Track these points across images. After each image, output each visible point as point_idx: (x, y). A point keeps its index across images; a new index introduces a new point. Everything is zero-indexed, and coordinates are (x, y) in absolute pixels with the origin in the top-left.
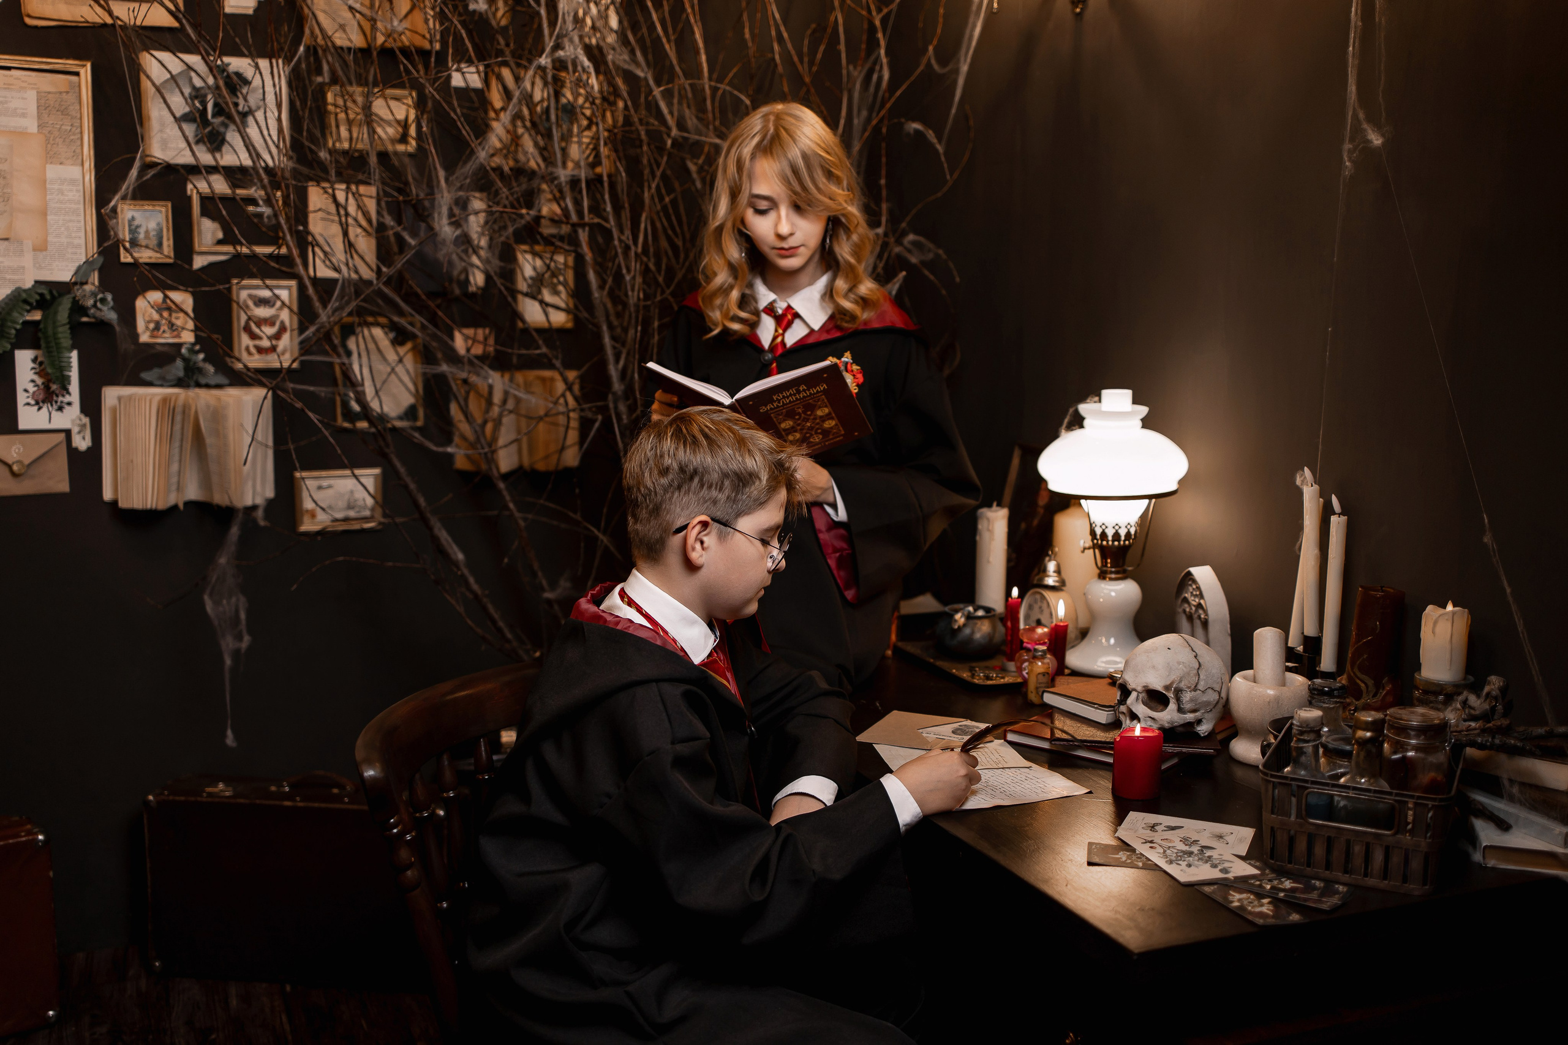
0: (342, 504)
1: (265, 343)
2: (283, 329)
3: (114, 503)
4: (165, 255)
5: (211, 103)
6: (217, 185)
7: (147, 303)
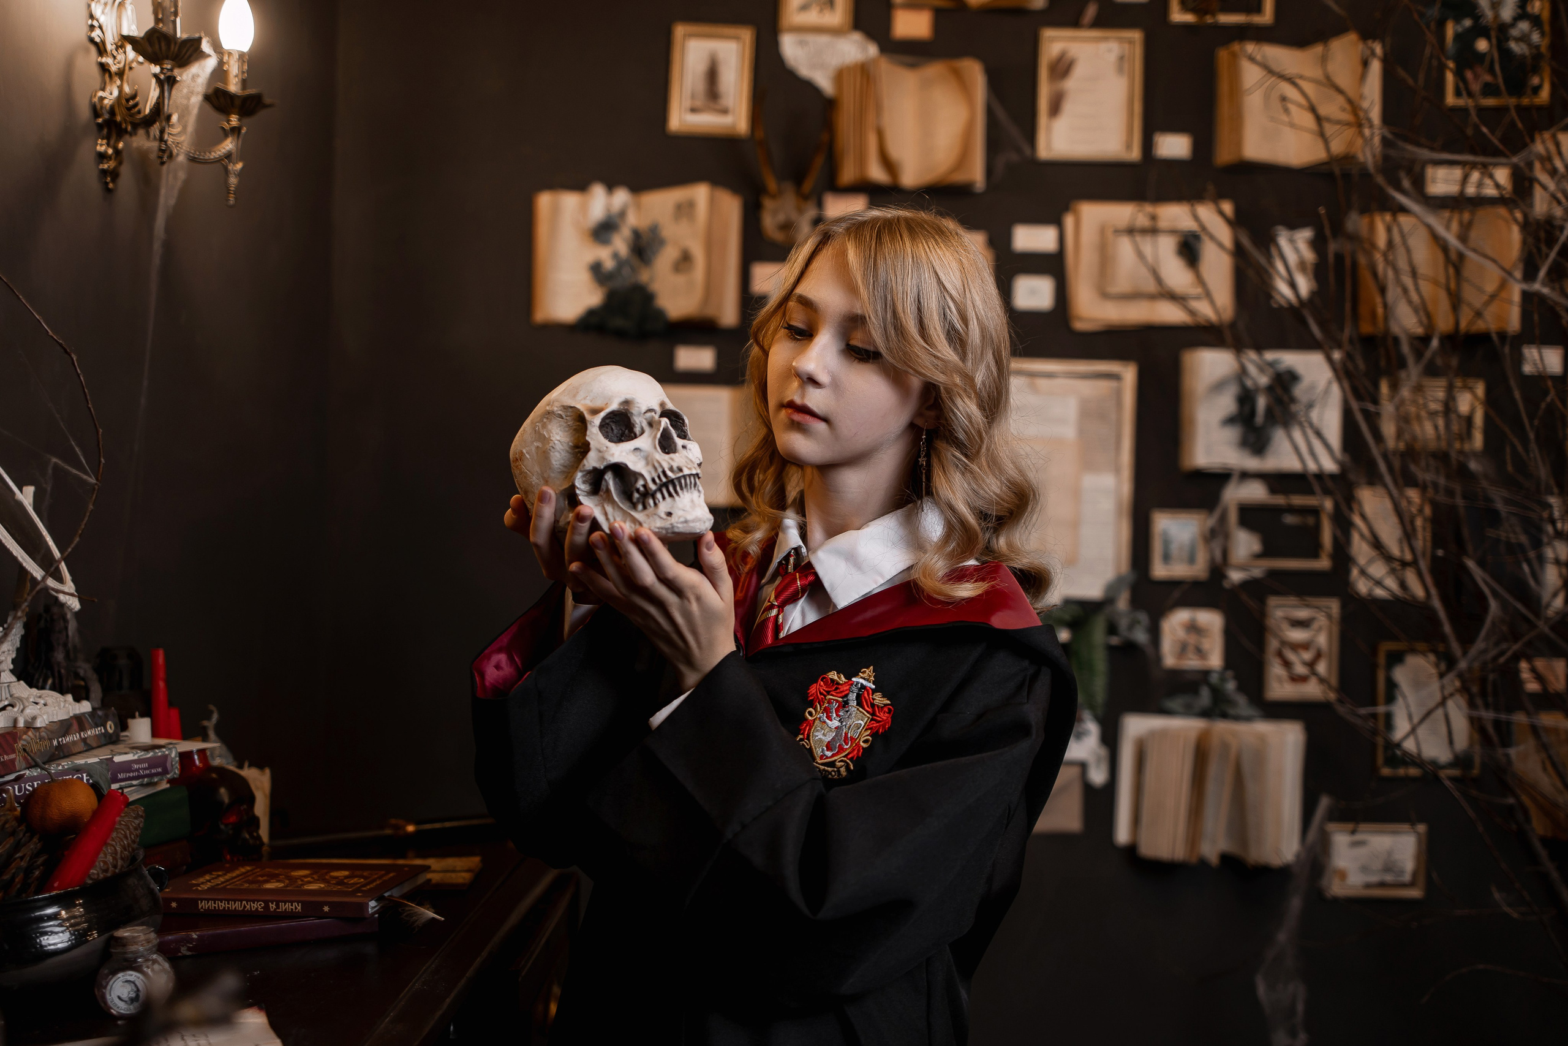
0: (1378, 865)
1: (1300, 669)
2: (1318, 655)
3: (1131, 850)
4: (1198, 569)
5: (1262, 402)
6: (1255, 492)
7: (1176, 622)
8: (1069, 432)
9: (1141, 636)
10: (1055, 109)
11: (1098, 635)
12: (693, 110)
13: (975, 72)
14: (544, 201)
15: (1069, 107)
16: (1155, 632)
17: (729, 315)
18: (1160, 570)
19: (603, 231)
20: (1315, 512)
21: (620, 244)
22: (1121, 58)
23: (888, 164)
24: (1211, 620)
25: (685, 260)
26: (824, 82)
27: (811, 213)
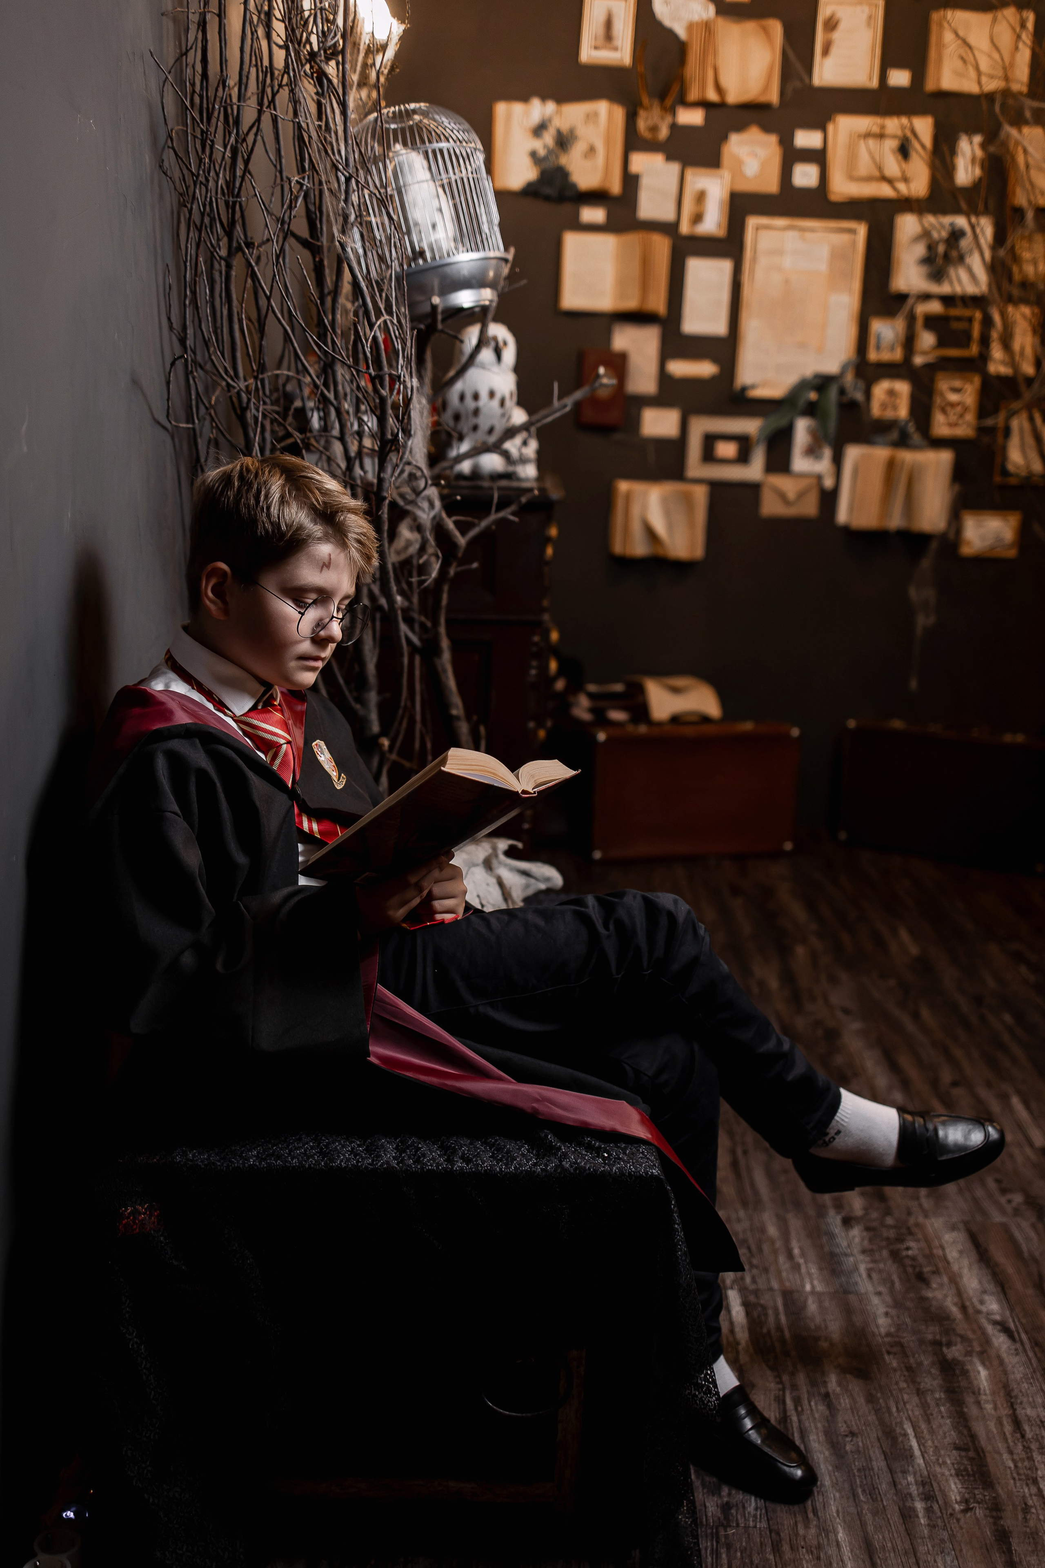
0: (991, 537)
1: (955, 418)
2: (966, 410)
3: (847, 526)
4: (897, 355)
5: (941, 249)
6: (935, 307)
7: (880, 389)
8: (823, 267)
9: (859, 396)
10: (826, 52)
11: (833, 393)
12: (596, 48)
13: (776, 27)
14: (501, 109)
15: (834, 50)
16: (868, 394)
17: (616, 188)
18: (873, 356)
19: (539, 130)
20: (970, 320)
21: (549, 138)
22: (870, 17)
23: (719, 88)
24: (903, 388)
25: (592, 150)
26: (681, 32)
27: (669, 119)
